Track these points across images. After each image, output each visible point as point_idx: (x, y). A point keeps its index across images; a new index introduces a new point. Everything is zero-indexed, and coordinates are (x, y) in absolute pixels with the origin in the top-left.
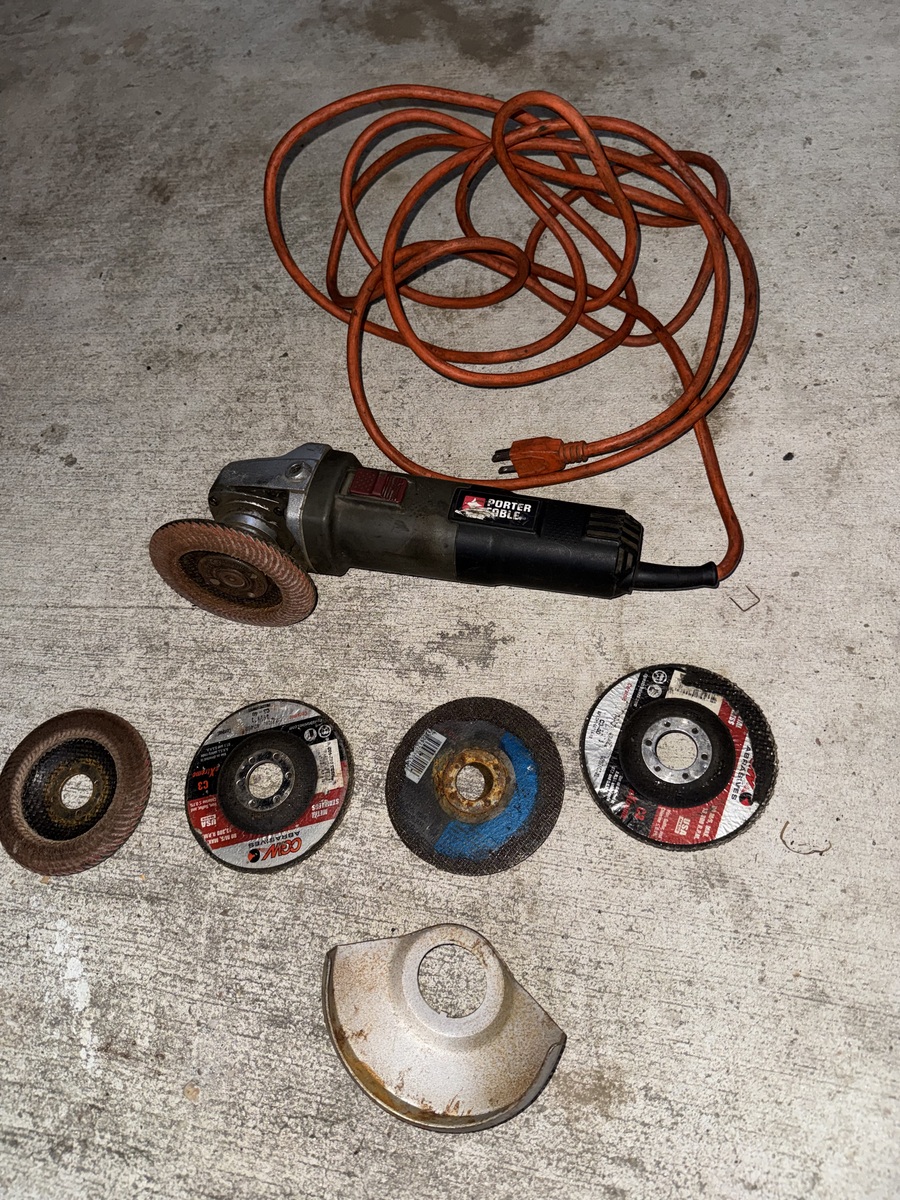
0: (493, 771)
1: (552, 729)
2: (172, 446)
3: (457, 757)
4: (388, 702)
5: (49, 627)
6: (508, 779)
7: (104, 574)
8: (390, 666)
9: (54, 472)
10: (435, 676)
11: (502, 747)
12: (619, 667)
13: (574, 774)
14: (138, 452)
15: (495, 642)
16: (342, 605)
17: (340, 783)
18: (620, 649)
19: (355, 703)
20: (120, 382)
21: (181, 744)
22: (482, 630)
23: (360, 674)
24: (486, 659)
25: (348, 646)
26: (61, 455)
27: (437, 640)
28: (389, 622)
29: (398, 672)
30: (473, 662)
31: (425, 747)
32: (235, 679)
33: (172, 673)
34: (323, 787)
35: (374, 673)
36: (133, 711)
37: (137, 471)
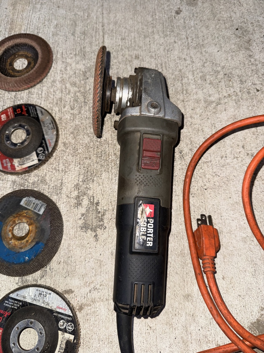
0: (25, 240)
1: (48, 267)
2: (192, 52)
3: (32, 221)
4: (62, 183)
5: (93, 30)
6: (21, 248)
7: (120, 43)
8: (81, 180)
9: (172, 7)
10: (76, 203)
11: (37, 243)
12: (83, 301)
13: (26, 281)
14: (187, 38)
15: (95, 231)
16: (111, 151)
17: (18, 168)
18: (94, 301)
19: (61, 167)
20: (227, 19)
21: (41, 98)
22: (101, 223)
23: (76, 167)
24: (86, 228)
25: (90, 158)
26: (181, 7)
27: (95, 201)
28: (104, 175)
29: (77, 185)
30: (84, 221)
31: (37, 205)
32: (72, 112)
33: (74, 84)
34: (16, 162)
35: (76, 173)
36: (56, 74)
37: (177, 41)
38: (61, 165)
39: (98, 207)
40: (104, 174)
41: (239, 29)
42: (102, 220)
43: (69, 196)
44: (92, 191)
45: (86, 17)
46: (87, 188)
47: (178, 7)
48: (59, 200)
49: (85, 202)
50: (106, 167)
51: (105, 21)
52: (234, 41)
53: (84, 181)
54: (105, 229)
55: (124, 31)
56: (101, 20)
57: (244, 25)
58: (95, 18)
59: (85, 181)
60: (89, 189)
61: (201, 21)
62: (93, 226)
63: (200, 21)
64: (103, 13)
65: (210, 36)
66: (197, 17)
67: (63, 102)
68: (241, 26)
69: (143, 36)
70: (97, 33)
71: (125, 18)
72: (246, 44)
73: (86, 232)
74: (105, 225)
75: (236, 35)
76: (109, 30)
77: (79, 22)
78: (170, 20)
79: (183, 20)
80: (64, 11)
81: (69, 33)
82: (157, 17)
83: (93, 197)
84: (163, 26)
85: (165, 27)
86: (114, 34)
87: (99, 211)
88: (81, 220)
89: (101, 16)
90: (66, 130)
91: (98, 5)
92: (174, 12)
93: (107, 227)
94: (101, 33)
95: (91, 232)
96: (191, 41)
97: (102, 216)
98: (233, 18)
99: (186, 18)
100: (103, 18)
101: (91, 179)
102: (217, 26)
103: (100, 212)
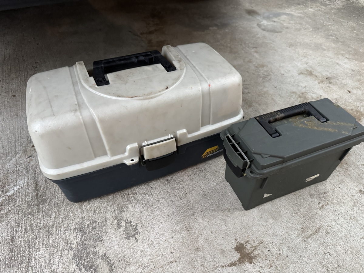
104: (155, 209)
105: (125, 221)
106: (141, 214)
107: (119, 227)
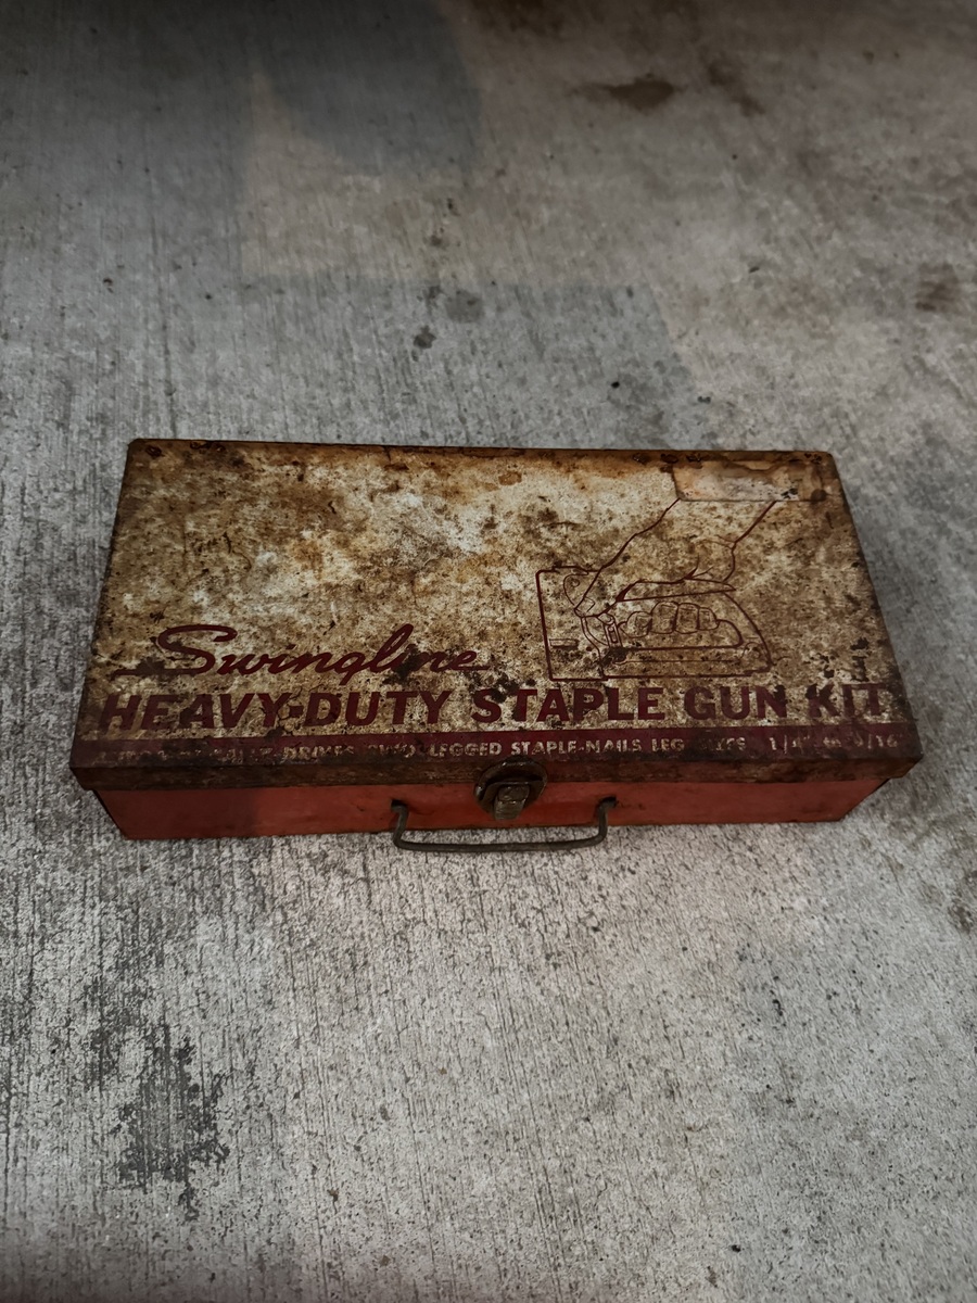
38: (25, 911)
39: (186, 1067)
40: (202, 927)
41: (623, 385)
42: (208, 1122)
43: (63, 1037)
44: (158, 1005)
45: (108, 367)
46: (136, 991)
47: (423, 324)
48: (20, 1062)
49: (133, 1054)
50: (208, 894)
51: (177, 375)
52: (611, 423)
53: (121, 967)
54: (221, 1159)
55: (245, 404)
56: (161, 373)
57: (636, 373)
58: (139, 368)
59: (126, 965)
60: (145, 996)
61: (500, 365)
62: (170, 1153)
63: (496, 364)
64: (167, 352)
65: (534, 412)
66: (485, 353)
67: (28, 664)
68: (628, 376)
69: (315, 421)
70: (151, 416)
71: (246, 364)
72: (650, 427)
73: (142, 1185)
74: (222, 1142)
75: (616, 403)
76: (192, 404)
77: (84, 380)
78: (399, 365)
79: (442, 365)
80: (29, 349)
81: (46, 420)
82: (356, 358)
83: (166, 1028)
84: (381, 385)
85: (385, 387)
86: (211, 416)
87: (191, 1083)
88: (120, 1134)
89: (162, 359)
90: (41, 768)
91: (150, 327)
92: (412, 340)
93: (232, 1147)
94: (164, 416)
95: (165, 1183)
96: (478, 428)
97: (206, 1105)
98: (598, 353)
99: (451, 357)
100: (168, 367)
101: (151, 954)
102: (553, 379)
103: (196, 1087)
104: (363, 1000)
105: (151, 1039)
106: (261, 1011)
107: (102, 1071)
